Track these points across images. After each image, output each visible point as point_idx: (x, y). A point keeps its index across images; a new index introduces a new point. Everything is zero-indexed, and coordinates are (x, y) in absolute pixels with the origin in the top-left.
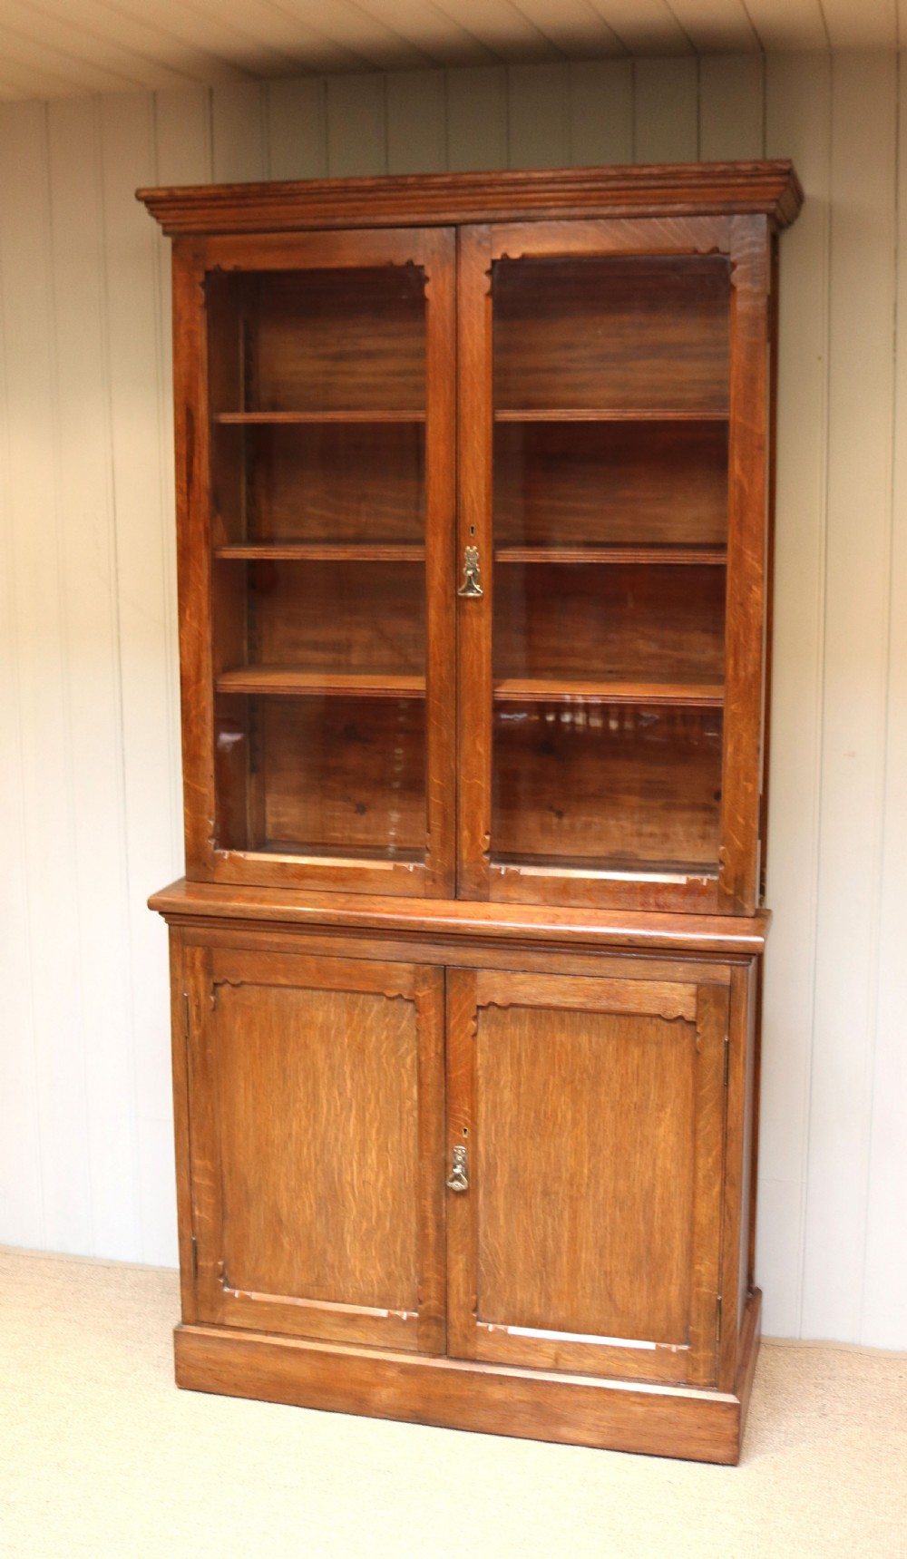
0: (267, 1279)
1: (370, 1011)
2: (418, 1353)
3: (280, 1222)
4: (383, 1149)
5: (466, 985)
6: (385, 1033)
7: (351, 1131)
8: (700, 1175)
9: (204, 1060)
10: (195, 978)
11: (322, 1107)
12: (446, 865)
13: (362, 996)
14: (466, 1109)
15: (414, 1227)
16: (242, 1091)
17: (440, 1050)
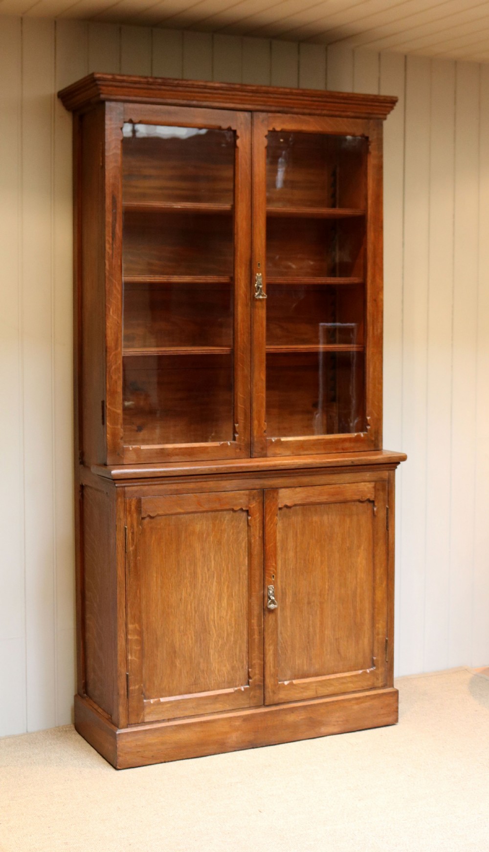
0: (167, 689)
1: (224, 520)
2: (250, 708)
3: (175, 652)
4: (230, 596)
5: (274, 498)
6: (232, 531)
7: (214, 590)
8: (378, 577)
9: (136, 564)
10: (132, 516)
11: (199, 579)
12: (246, 439)
13: (220, 513)
14: (274, 564)
15: (245, 637)
16: (155, 579)
17: (261, 535)
